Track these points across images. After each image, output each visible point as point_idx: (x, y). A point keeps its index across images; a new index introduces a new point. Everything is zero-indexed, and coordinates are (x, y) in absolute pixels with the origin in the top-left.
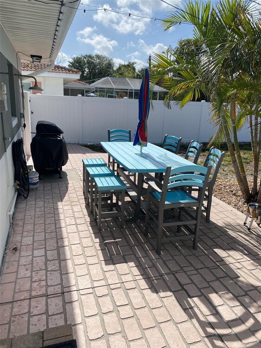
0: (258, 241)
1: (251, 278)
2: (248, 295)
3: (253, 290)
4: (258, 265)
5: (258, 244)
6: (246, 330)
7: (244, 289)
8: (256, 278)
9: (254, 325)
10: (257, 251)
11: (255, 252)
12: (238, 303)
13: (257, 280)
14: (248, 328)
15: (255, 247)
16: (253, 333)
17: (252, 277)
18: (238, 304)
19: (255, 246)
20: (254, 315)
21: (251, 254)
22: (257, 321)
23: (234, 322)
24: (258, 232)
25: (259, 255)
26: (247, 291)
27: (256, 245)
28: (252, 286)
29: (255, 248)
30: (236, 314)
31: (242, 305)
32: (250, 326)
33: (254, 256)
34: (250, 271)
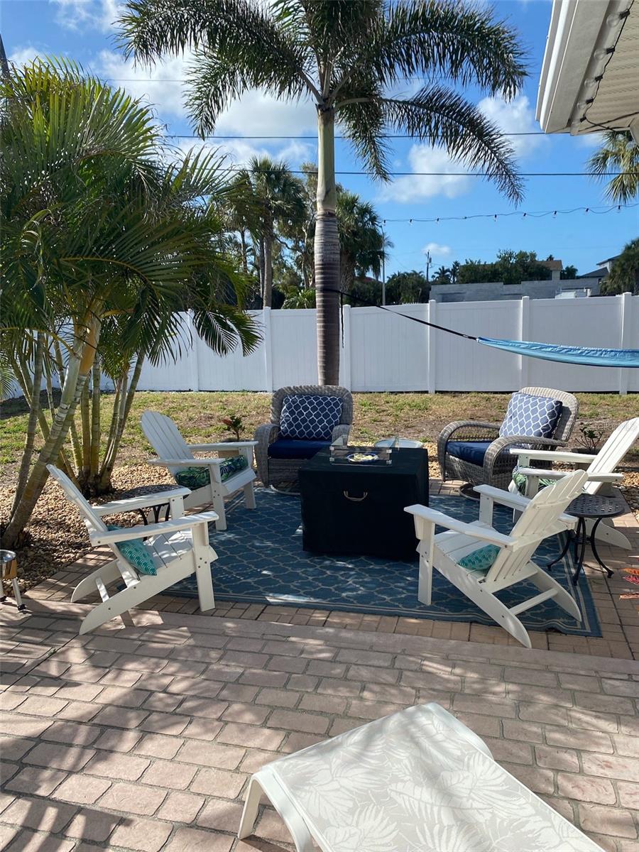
0: (13, 637)
1: (21, 725)
2: (27, 765)
3: (35, 746)
4: (28, 688)
5: (14, 643)
6: (44, 842)
7: (13, 759)
8: (32, 718)
9: (58, 818)
10: (18, 659)
11: (12, 663)
12: (9, 797)
13: (36, 721)
14: (47, 834)
15: (9, 654)
16: (62, 834)
17: (24, 721)
18: (10, 799)
19: (11, 651)
20: (53, 797)
21: (6, 673)
22: (63, 805)
23: (15, 845)
24: (7, 617)
25: (25, 664)
26: (21, 759)
27: (11, 647)
28: (28, 738)
29: (11, 656)
30: (12, 825)
31: (19, 795)
32: (50, 827)
33: (14, 673)
34: (15, 711)
